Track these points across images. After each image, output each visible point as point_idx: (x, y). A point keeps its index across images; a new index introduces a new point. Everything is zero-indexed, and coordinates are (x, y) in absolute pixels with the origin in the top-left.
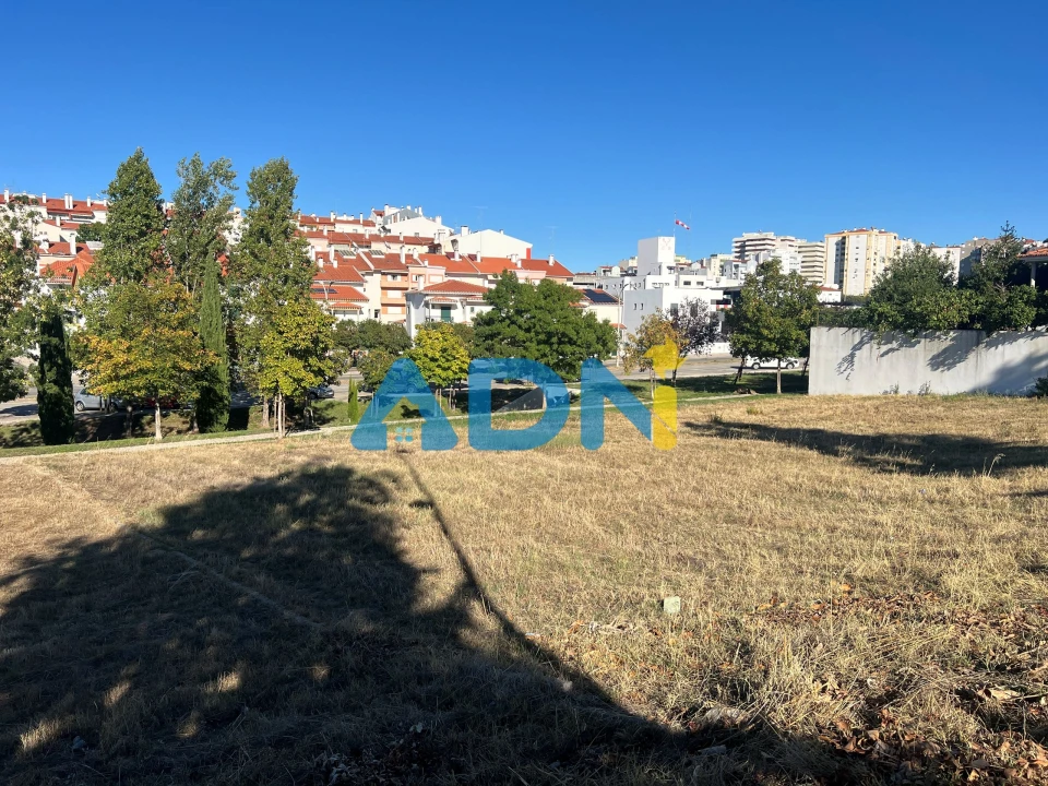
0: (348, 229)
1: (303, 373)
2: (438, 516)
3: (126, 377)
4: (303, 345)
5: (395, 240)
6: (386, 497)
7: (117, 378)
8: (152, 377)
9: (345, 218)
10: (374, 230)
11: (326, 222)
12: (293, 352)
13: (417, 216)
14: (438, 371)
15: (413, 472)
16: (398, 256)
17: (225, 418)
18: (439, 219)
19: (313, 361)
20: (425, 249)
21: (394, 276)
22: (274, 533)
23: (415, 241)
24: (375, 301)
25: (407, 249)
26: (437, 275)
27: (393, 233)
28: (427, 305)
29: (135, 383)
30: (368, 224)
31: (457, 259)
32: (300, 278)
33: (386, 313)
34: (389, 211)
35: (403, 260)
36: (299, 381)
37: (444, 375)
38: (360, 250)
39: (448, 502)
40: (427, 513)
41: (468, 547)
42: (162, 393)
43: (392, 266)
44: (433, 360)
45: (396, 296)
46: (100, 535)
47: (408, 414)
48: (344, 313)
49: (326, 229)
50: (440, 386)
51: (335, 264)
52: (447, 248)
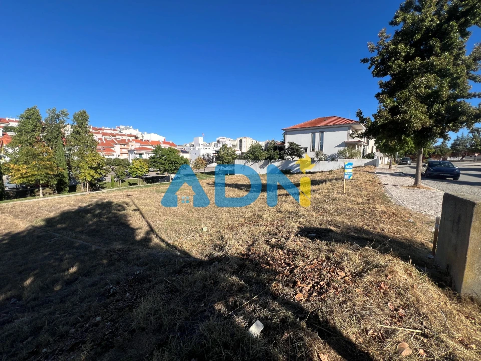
0: (109, 132)
1: (95, 174)
2: (141, 213)
3: (26, 177)
4: (94, 166)
5: (124, 135)
6: (124, 209)
7: (23, 178)
8: (38, 177)
9: (107, 128)
10: (117, 132)
11: (101, 129)
12: (91, 168)
13: (131, 129)
14: (139, 172)
15: (133, 201)
16: (125, 140)
17: (67, 189)
18: (138, 130)
19: (98, 170)
20: (134, 138)
21: (124, 145)
22: (87, 223)
23: (130, 136)
24: (118, 152)
25: (128, 138)
26: (138, 145)
27: (123, 133)
28: (135, 153)
29: (30, 179)
30: (115, 130)
31: (144, 141)
32: (92, 146)
33: (122, 156)
34: (121, 127)
35: (127, 141)
36: (93, 177)
37: (141, 173)
38: (113, 138)
39: (144, 209)
40: (138, 212)
41: (150, 221)
42: (41, 182)
43: (123, 143)
44: (137, 169)
45: (125, 151)
46: (18, 230)
47: (130, 184)
48: (108, 156)
49: (101, 132)
50: (140, 176)
51: (105, 142)
52: (140, 138)
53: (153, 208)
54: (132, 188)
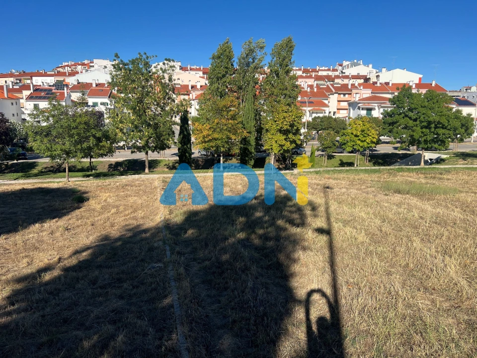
0: (325, 73)
1: (284, 142)
2: (331, 246)
3: (208, 142)
4: (285, 128)
5: (347, 77)
6: (302, 224)
7: (205, 142)
8: (219, 142)
9: (323, 68)
10: (337, 73)
11: (314, 71)
12: (280, 131)
13: (360, 64)
14: (359, 142)
15: (327, 203)
16: (348, 85)
17: (252, 162)
18: (371, 66)
19: (290, 136)
20: (362, 81)
21: (344, 95)
23: (357, 77)
24: (334, 106)
25: (351, 82)
26: (367, 93)
27: (346, 74)
28: (359, 108)
29: (211, 144)
30: (334, 70)
31: (378, 85)
32: (291, 93)
33: (339, 113)
34: (345, 63)
35: (350, 87)
36: (281, 146)
37: (361, 144)
38: (329, 83)
39: (341, 233)
40: (324, 238)
42: (222, 149)
43: (344, 90)
44: (356, 136)
45: (345, 104)
47: (342, 164)
48: (317, 113)
49: (313, 74)
50: (359, 150)
51: (315, 90)
52: (374, 79)
53: (362, 237)
54: (340, 172)
